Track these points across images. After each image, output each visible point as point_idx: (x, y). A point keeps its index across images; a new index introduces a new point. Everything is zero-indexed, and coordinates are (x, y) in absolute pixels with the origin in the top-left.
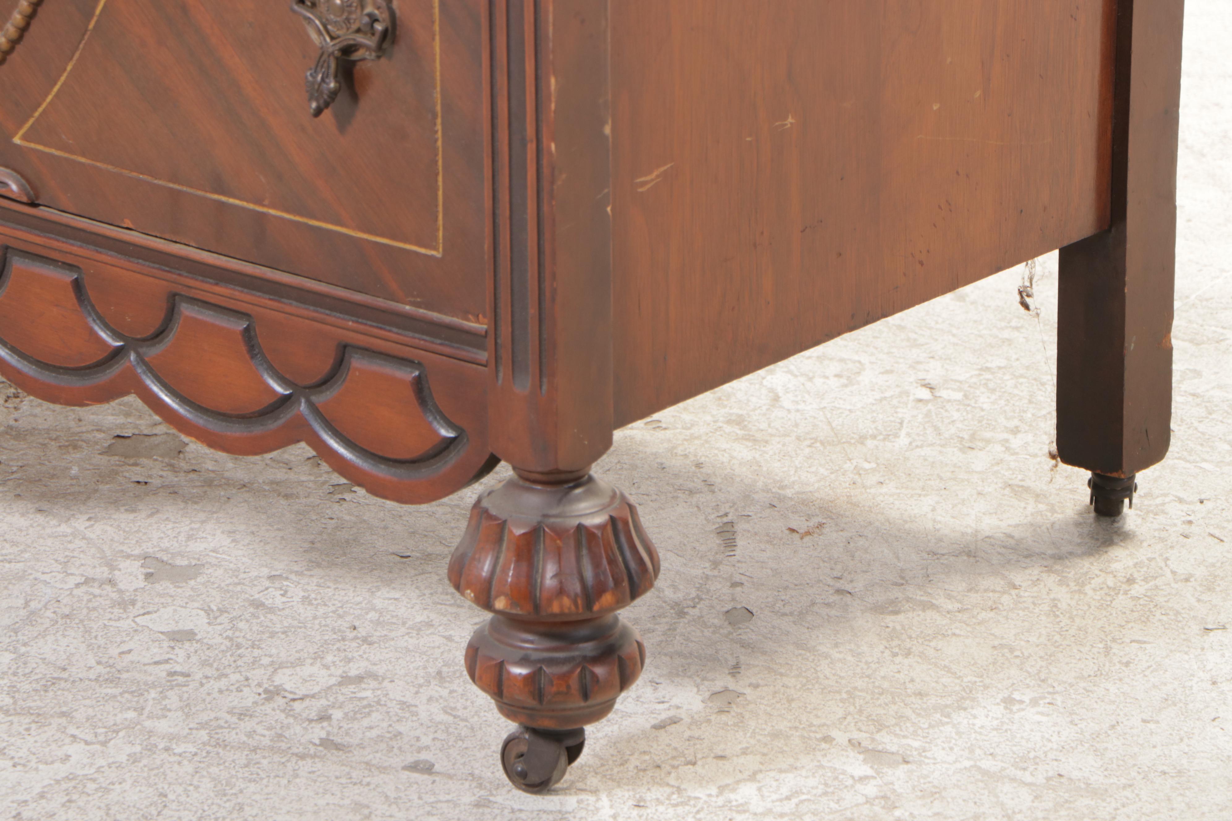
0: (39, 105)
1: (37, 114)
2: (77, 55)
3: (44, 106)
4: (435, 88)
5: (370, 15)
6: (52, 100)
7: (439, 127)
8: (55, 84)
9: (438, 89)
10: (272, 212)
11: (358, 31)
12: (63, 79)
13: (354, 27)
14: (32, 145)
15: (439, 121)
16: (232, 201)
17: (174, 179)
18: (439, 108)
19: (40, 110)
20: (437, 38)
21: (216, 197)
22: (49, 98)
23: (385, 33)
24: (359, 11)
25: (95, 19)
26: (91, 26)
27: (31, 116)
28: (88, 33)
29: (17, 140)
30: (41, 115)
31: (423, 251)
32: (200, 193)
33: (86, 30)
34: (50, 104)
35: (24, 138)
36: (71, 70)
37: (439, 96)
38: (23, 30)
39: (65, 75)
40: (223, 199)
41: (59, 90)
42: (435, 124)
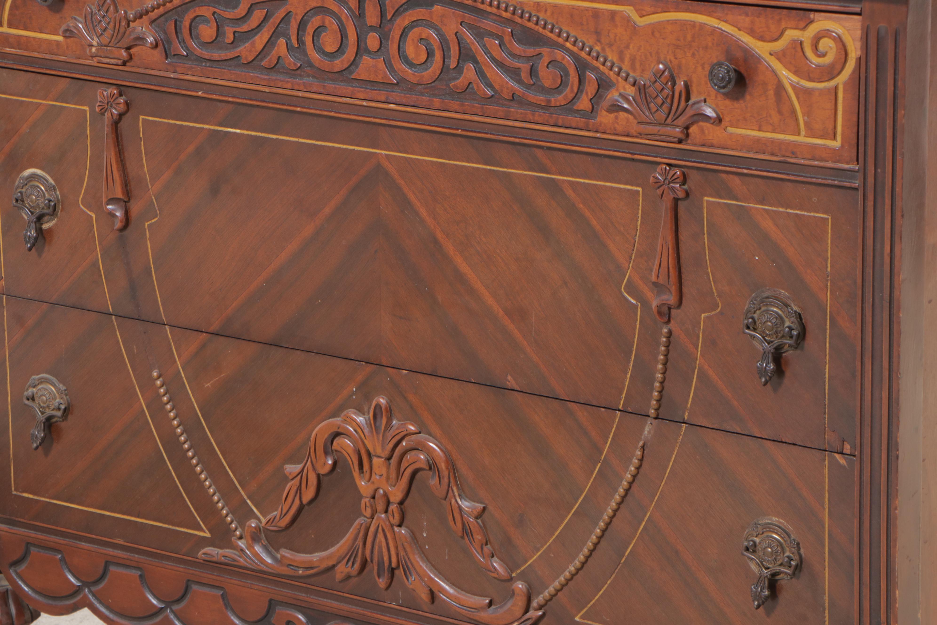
0: (591, 601)
1: (589, 606)
2: (614, 575)
3: (593, 601)
4: (825, 594)
5: (788, 557)
6: (598, 598)
7: (827, 615)
8: (601, 590)
9: (827, 595)
11: (781, 565)
12: (605, 588)
13: (779, 563)
14: (586, 621)
15: (827, 611)
18: (827, 605)
19: (591, 603)
20: (827, 569)
22: (597, 597)
23: (797, 566)
24: (781, 555)
25: (625, 558)
26: (622, 561)
27: (586, 606)
28: (621, 565)
29: (577, 619)
30: (591, 606)
33: (619, 563)
34: (597, 600)
35: (582, 617)
36: (610, 584)
37: (827, 598)
38: (583, 564)
39: (606, 586)
41: (602, 593)
42: (825, 613)
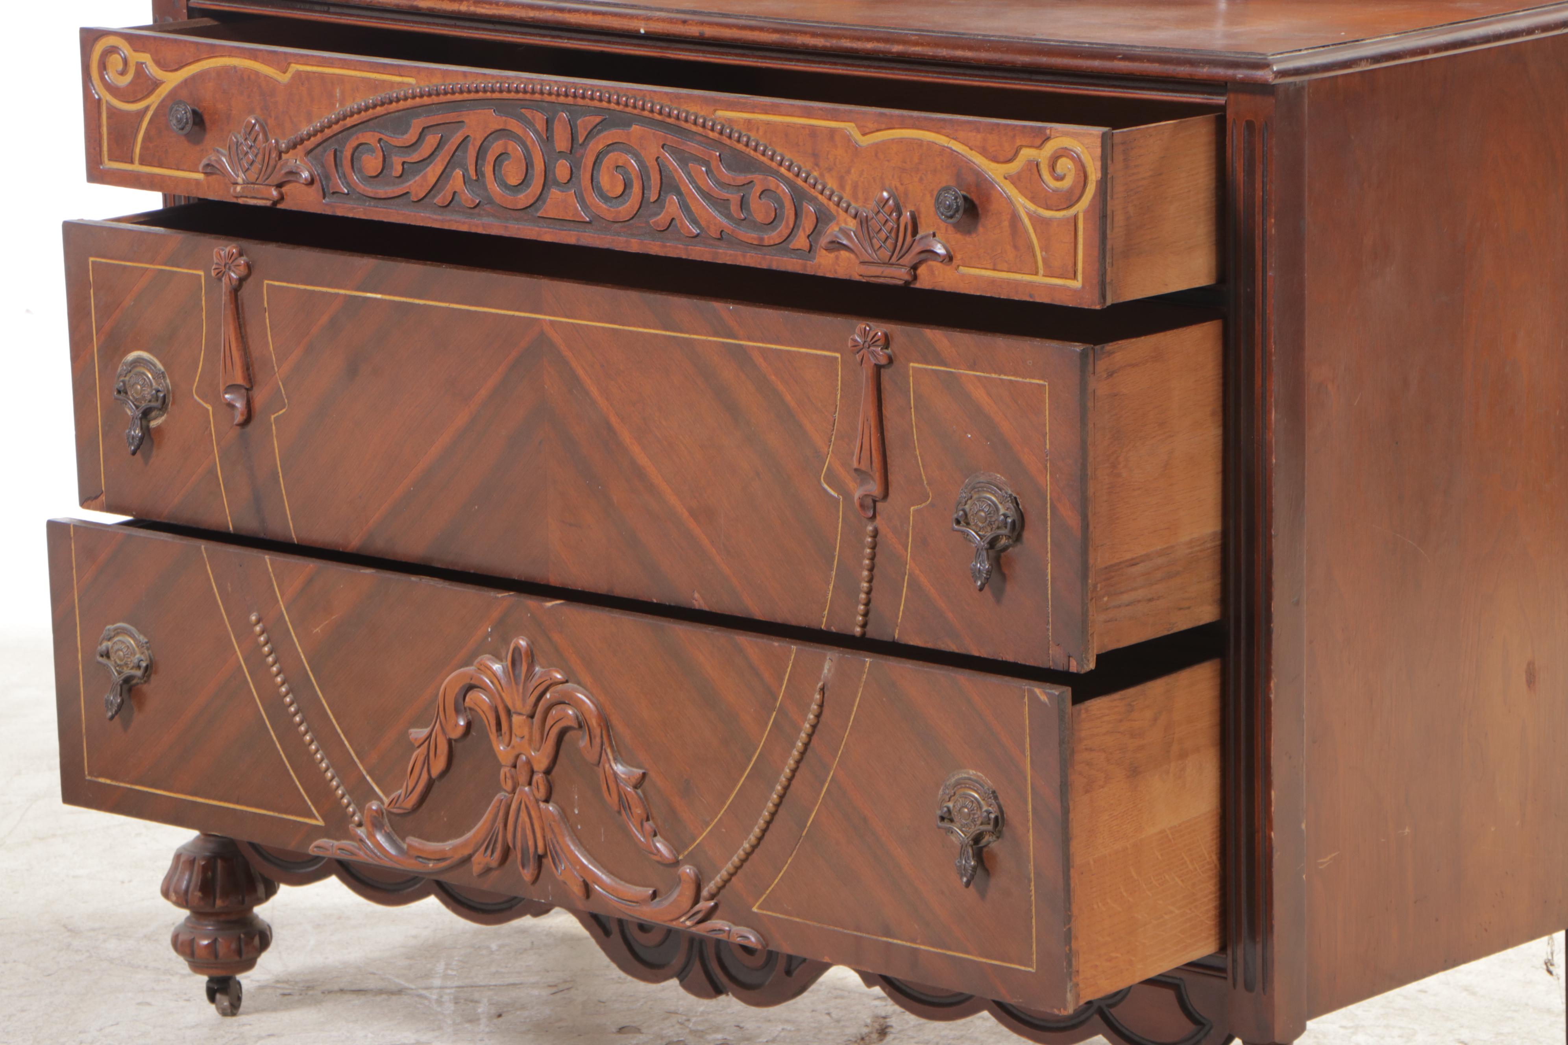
0: (769, 886)
1: (768, 892)
2: (795, 852)
3: (773, 886)
4: (1030, 863)
5: (987, 811)
6: (778, 882)
7: (1033, 888)
8: (780, 872)
9: (1032, 863)
10: (923, 947)
12: (785, 868)
14: (765, 912)
15: (1033, 884)
16: (895, 941)
17: (857, 929)
18: (1032, 875)
19: (770, 889)
20: (1031, 830)
21: (885, 939)
22: (776, 881)
23: (997, 821)
24: (979, 811)
25: (806, 829)
26: (804, 834)
27: (764, 893)
29: (755, 909)
30: (770, 892)
31: (1023, 968)
32: (874, 937)
33: (801, 837)
34: (777, 884)
35: (759, 908)
36: (790, 863)
37: (1032, 868)
38: (761, 839)
39: (787, 865)
40: (890, 940)
41: (782, 876)
42: (1030, 886)
